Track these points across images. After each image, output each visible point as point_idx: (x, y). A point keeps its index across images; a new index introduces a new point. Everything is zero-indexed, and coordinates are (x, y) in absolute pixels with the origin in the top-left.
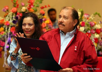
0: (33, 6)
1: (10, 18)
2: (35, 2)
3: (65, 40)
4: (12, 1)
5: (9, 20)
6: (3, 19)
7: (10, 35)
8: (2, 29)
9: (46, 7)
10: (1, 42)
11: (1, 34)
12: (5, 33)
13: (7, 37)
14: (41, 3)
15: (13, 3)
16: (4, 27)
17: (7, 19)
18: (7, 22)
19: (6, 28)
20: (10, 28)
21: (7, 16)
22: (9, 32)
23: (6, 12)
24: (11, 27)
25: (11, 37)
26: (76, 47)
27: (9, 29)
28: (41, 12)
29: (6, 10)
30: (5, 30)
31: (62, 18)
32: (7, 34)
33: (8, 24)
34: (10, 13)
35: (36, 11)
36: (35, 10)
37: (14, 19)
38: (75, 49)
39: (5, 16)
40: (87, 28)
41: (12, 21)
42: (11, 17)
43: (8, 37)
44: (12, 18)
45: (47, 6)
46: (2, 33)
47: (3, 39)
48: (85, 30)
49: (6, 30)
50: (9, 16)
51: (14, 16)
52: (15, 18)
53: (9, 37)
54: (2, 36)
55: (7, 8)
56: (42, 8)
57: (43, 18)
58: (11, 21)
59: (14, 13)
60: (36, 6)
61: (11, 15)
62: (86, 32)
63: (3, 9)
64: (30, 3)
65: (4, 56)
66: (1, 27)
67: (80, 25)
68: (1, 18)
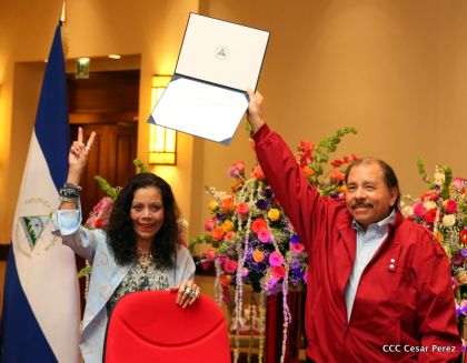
0: (312, 159)
1: (249, 194)
2: (316, 147)
5: (248, 200)
6: (229, 196)
7: (250, 241)
8: (229, 224)
9: (346, 160)
10: (227, 260)
11: (226, 239)
12: (236, 236)
13: (243, 247)
14: (334, 150)
16: (234, 218)
17: (240, 198)
18: (242, 206)
19: (240, 223)
20: (249, 220)
21: (240, 188)
22: (248, 232)
23: (237, 177)
24: (253, 219)
25: (254, 246)
26: (393, 261)
27: (248, 225)
28: (334, 176)
29: (237, 172)
30: (236, 229)
31: (360, 188)
32: (244, 239)
33: (244, 211)
34: (250, 181)
35: (320, 173)
36: (317, 170)
37: (261, 197)
38: (392, 266)
39: (235, 190)
40: (462, 216)
41: (256, 201)
42: (253, 191)
43: (246, 247)
44: (256, 193)
45: (351, 158)
46: (230, 237)
47: (231, 253)
48: (456, 224)
49: (240, 228)
50: (246, 190)
51: (259, 189)
52: (262, 194)
53: (250, 246)
54: (229, 244)
55: (240, 166)
56: (337, 164)
57: (339, 193)
58: (252, 203)
59: (259, 179)
60: (318, 159)
61: (253, 185)
62: (462, 228)
63: (230, 169)
64: (303, 150)
65: (236, 298)
66: (224, 220)
67: (442, 210)
68: (223, 195)
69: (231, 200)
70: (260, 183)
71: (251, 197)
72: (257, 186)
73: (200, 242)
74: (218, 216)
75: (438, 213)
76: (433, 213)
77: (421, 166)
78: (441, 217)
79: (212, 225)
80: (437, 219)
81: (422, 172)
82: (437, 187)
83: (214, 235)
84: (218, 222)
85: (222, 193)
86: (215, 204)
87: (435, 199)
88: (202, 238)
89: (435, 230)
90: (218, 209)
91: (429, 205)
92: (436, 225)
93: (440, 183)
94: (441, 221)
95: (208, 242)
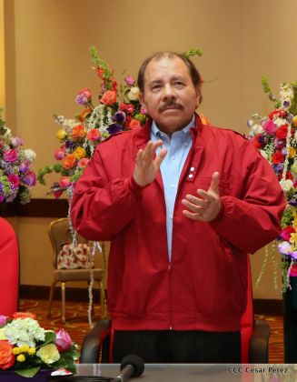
1: (99, 120)
3: (173, 157)
4: (100, 75)
5: (98, 126)
6: (79, 124)
8: (80, 151)
11: (79, 166)
15: (104, 79)
16: (85, 145)
17: (90, 125)
18: (93, 132)
19: (92, 149)
21: (89, 116)
23: (85, 104)
29: (85, 99)
30: (88, 155)
33: (96, 137)
34: (99, 108)
37: (110, 122)
39: (83, 119)
41: (107, 127)
42: (102, 117)
44: (106, 118)
46: (82, 163)
50: (95, 117)
51: (109, 115)
52: (112, 119)
55: (87, 93)
58: (103, 130)
59: (107, 105)
61: (102, 111)
63: (78, 98)
66: (74, 147)
67: (293, 126)
68: (72, 123)
69: (80, 127)
70: (109, 109)
71: (102, 122)
72: (106, 112)
73: (49, 171)
74: (69, 145)
75: (289, 128)
76: (284, 129)
77: (265, 85)
78: (293, 133)
79: (61, 153)
80: (289, 135)
81: (267, 90)
82: (286, 103)
83: (66, 162)
84: (68, 150)
85: (70, 121)
86: (63, 133)
87: (284, 116)
88: (51, 168)
89: (288, 145)
90: (66, 137)
91: (279, 122)
92: (288, 141)
93: (288, 100)
94: (293, 137)
95: (57, 171)
